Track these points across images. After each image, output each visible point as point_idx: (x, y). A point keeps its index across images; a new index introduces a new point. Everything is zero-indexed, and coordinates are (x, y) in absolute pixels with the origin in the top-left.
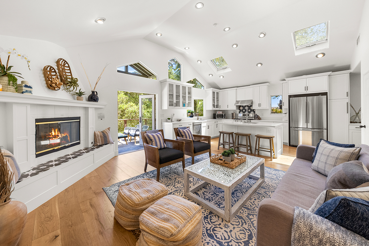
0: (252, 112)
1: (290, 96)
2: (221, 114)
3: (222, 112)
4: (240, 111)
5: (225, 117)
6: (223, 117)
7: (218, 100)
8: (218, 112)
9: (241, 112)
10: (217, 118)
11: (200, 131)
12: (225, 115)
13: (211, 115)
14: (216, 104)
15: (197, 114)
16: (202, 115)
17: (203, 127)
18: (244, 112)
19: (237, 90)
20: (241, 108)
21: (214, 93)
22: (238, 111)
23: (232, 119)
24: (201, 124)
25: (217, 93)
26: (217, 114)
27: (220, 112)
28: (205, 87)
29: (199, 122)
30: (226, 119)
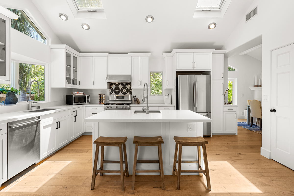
0: (128, 93)
1: (179, 73)
2: (82, 95)
3: (82, 92)
4: (112, 91)
5: (88, 102)
6: (85, 102)
7: (76, 71)
8: (76, 92)
9: (113, 93)
10: (73, 104)
11: (36, 141)
12: (88, 97)
13: (62, 97)
14: (72, 78)
15: (27, 95)
16: (41, 98)
17: (44, 127)
18: (117, 93)
19: (109, 58)
20: (113, 87)
21: (68, 56)
22: (109, 91)
23: (100, 103)
24: (38, 123)
25: (75, 58)
26: (73, 96)
27: (79, 92)
28: (49, 40)
29: (34, 118)
30: (90, 103)
